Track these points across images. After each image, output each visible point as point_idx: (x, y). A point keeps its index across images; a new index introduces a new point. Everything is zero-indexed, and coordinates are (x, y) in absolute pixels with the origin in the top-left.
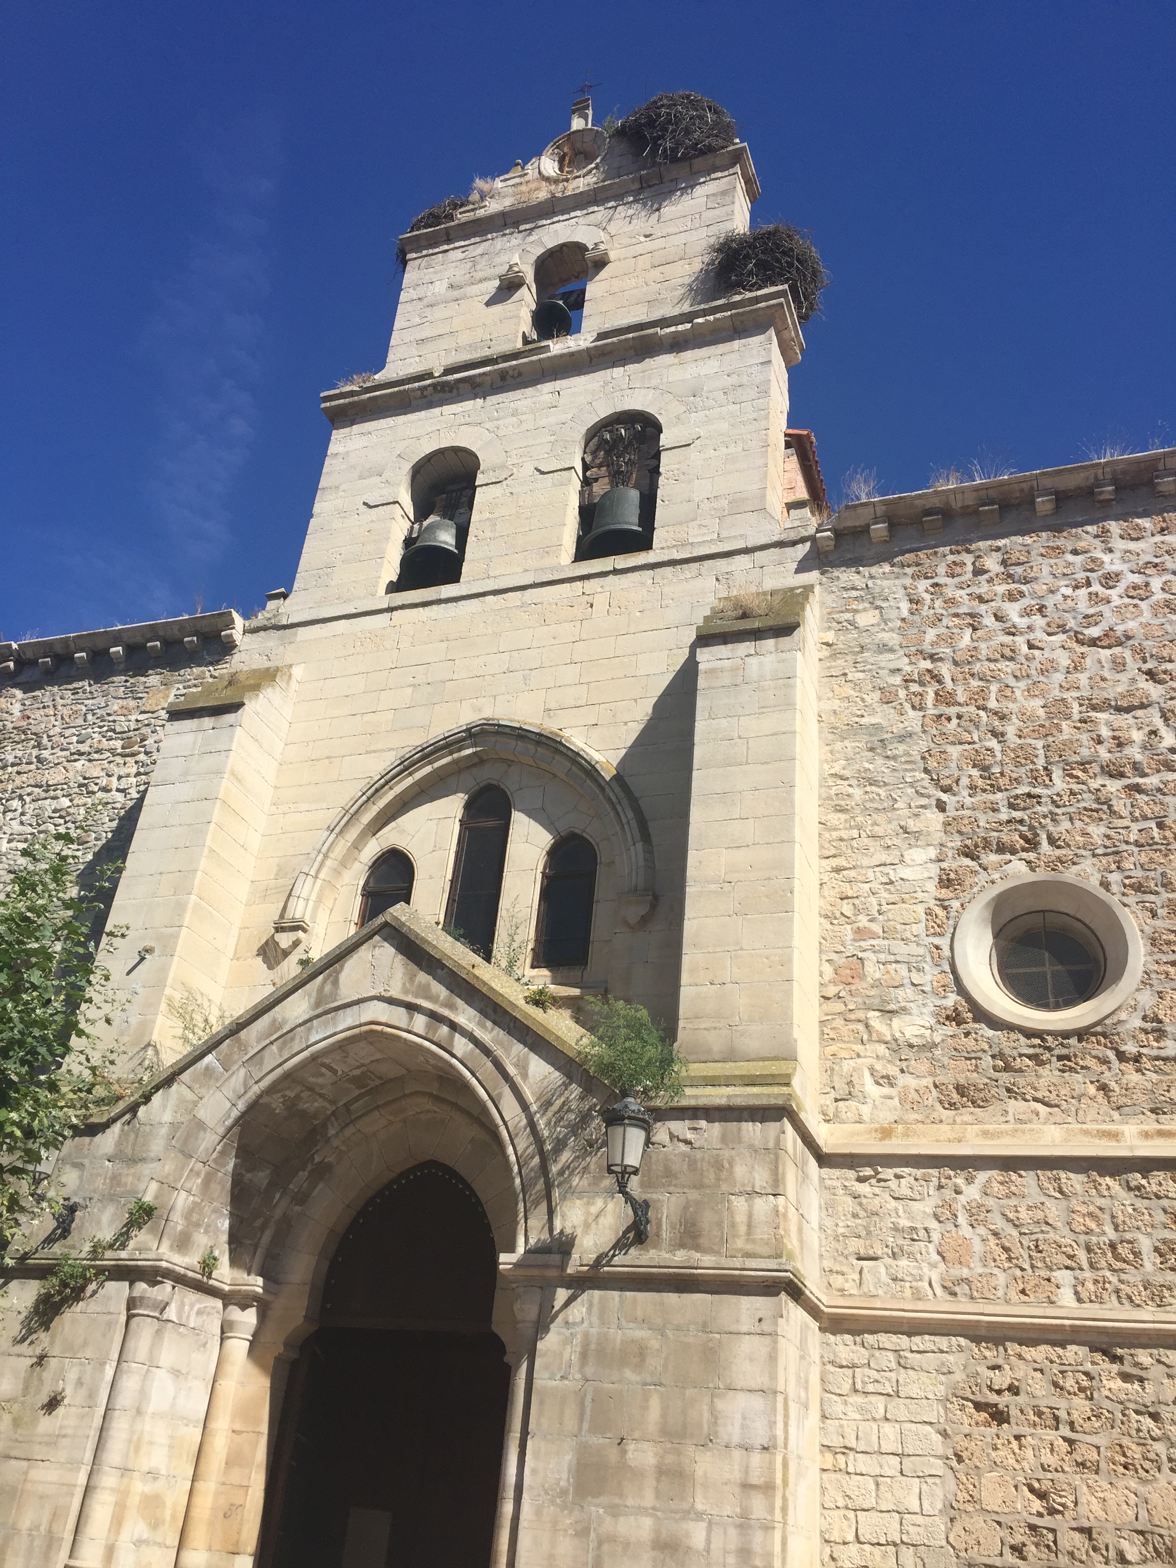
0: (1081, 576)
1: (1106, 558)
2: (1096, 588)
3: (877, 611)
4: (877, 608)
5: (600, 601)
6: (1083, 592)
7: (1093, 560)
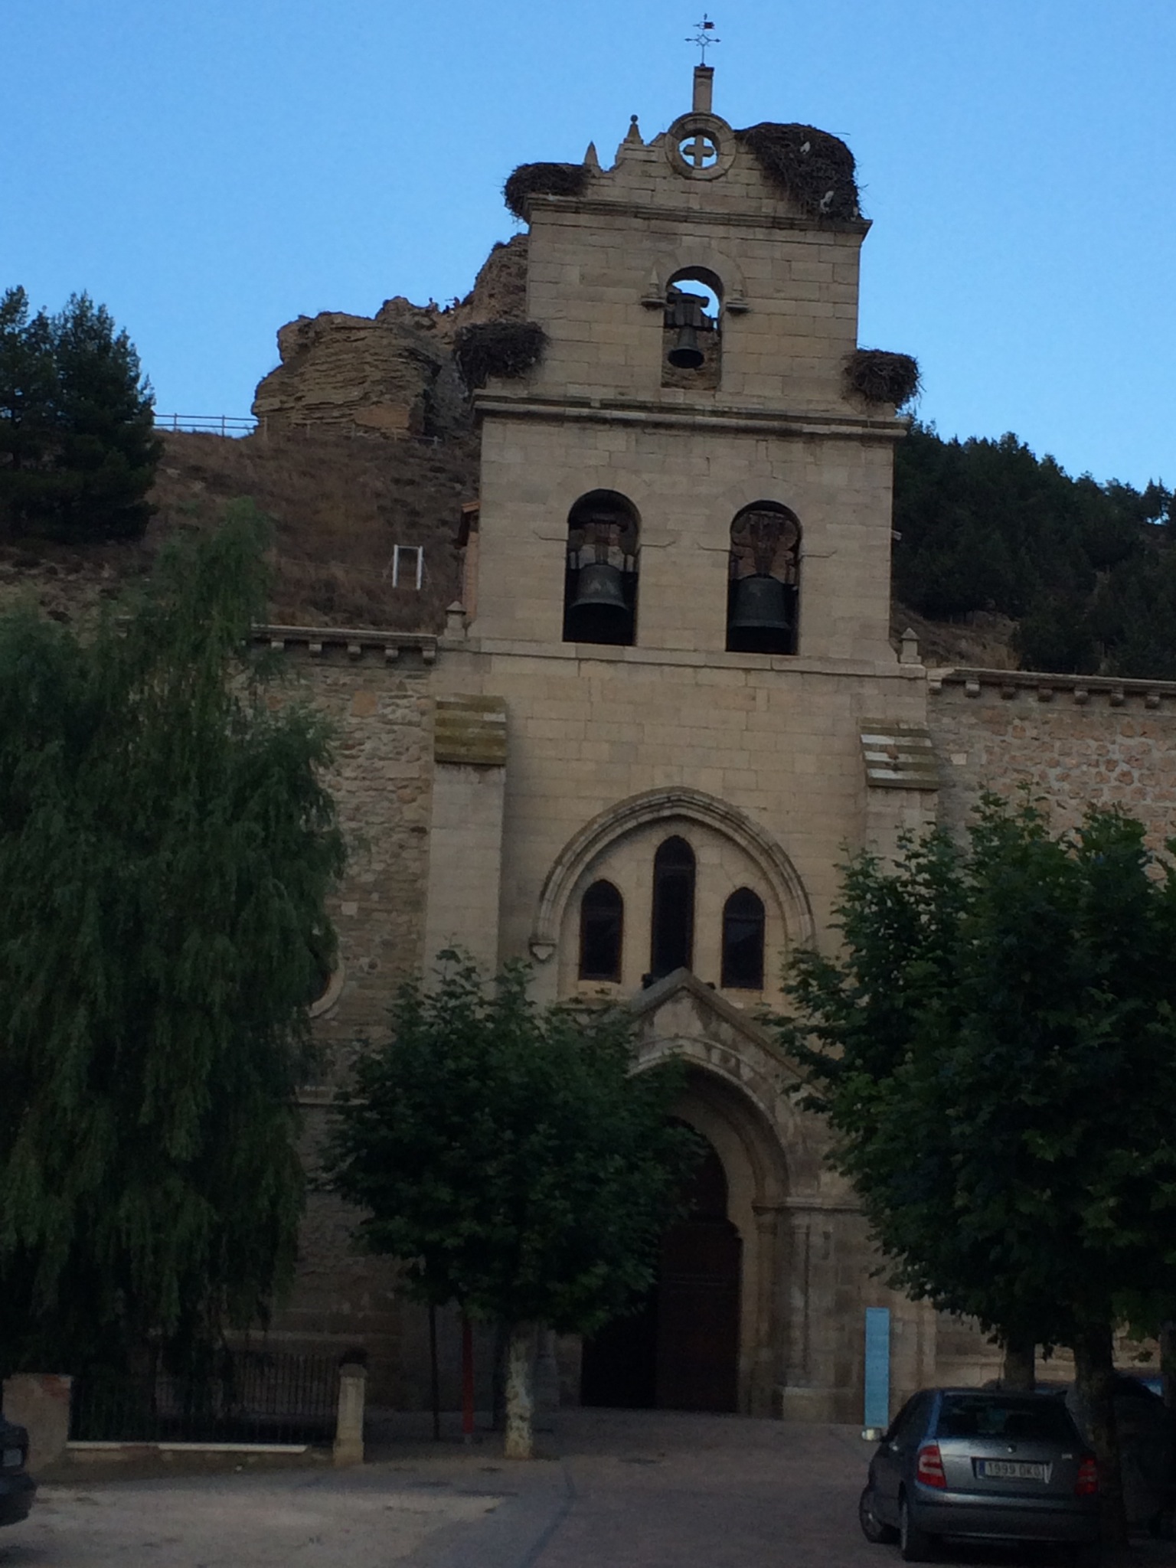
0: (1095, 757)
1: (1111, 747)
2: (1103, 769)
3: (965, 755)
4: (966, 752)
5: (761, 696)
6: (1094, 770)
7: (1104, 747)
